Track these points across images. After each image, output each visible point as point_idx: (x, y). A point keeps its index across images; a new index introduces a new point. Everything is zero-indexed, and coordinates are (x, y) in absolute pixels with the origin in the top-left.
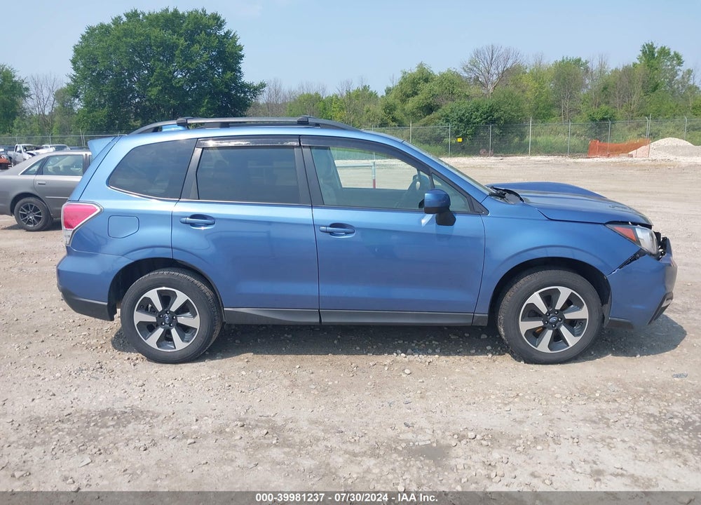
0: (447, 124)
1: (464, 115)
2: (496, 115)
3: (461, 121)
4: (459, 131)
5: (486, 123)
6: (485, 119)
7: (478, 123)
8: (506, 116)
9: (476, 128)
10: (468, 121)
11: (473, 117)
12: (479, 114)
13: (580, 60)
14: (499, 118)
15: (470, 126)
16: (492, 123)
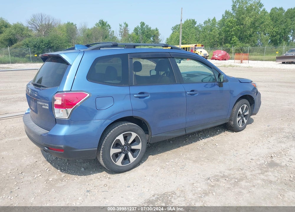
0: (28, 48)
1: (36, 44)
2: (52, 45)
3: (35, 47)
4: (34, 52)
5: (47, 48)
6: (46, 46)
7: (43, 48)
8: (56, 45)
9: (43, 50)
10: (39, 47)
11: (41, 45)
12: (43, 44)
13: (73, 23)
14: (53, 46)
15: (40, 49)
16: (50, 48)
